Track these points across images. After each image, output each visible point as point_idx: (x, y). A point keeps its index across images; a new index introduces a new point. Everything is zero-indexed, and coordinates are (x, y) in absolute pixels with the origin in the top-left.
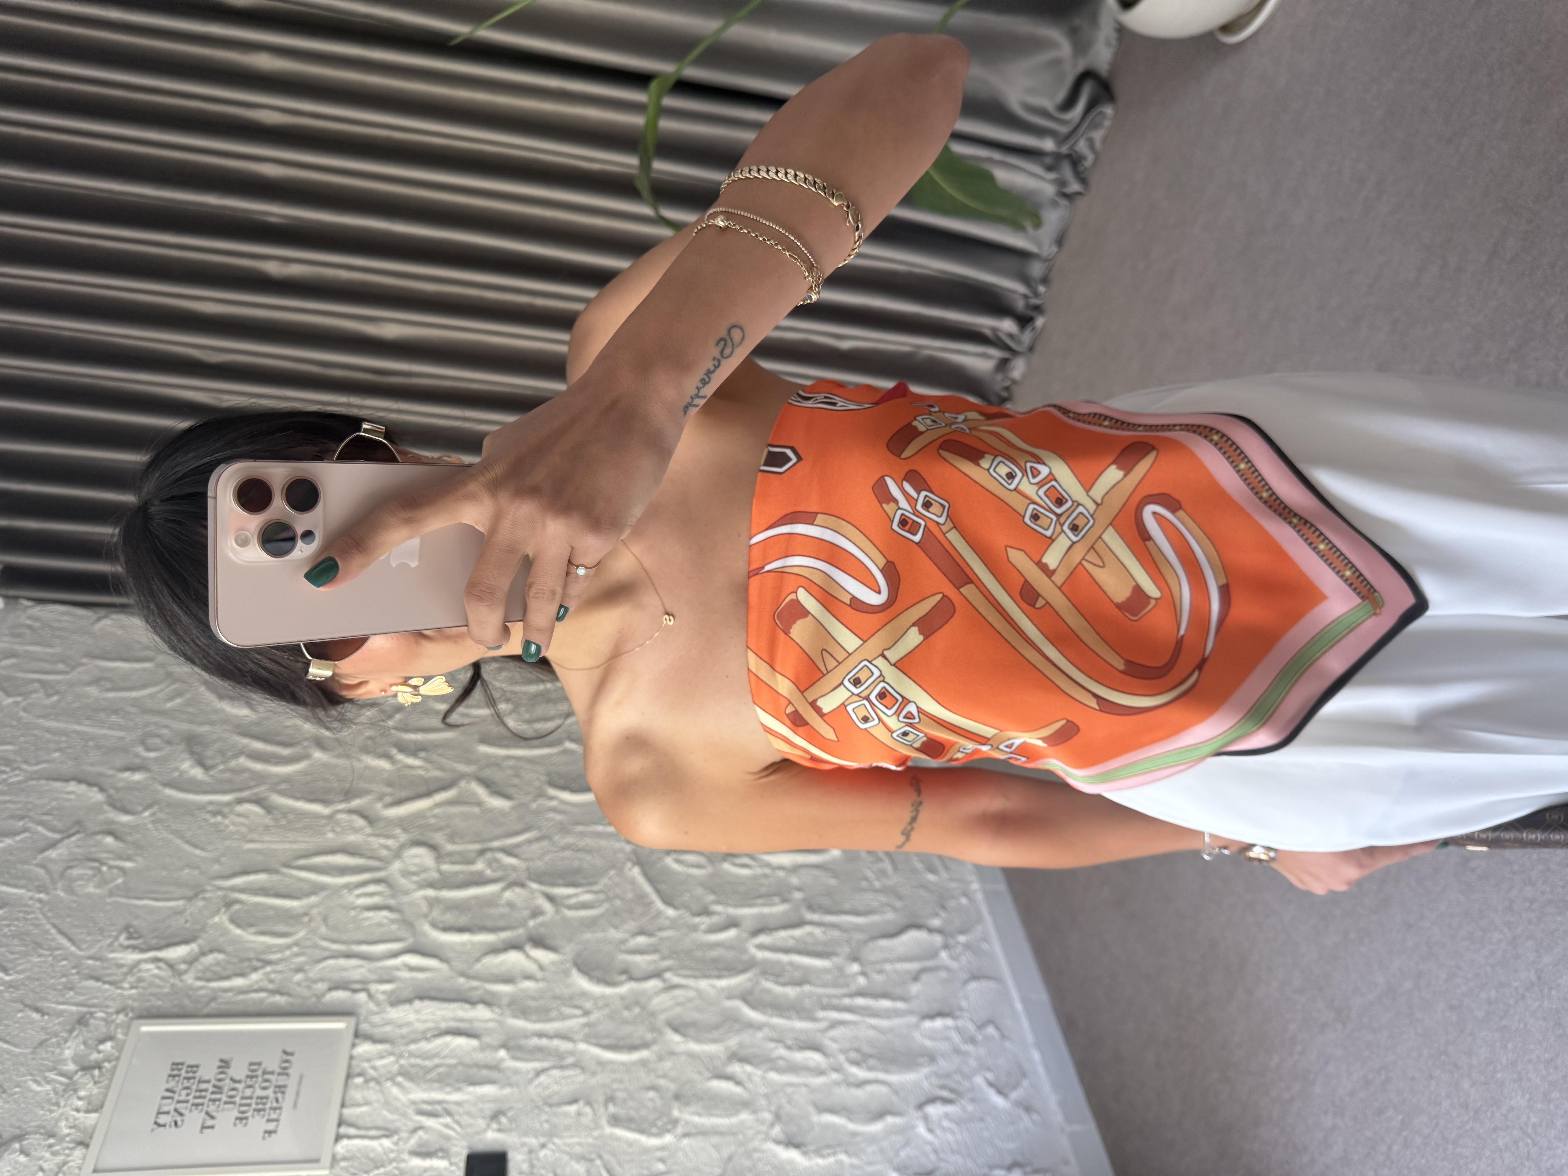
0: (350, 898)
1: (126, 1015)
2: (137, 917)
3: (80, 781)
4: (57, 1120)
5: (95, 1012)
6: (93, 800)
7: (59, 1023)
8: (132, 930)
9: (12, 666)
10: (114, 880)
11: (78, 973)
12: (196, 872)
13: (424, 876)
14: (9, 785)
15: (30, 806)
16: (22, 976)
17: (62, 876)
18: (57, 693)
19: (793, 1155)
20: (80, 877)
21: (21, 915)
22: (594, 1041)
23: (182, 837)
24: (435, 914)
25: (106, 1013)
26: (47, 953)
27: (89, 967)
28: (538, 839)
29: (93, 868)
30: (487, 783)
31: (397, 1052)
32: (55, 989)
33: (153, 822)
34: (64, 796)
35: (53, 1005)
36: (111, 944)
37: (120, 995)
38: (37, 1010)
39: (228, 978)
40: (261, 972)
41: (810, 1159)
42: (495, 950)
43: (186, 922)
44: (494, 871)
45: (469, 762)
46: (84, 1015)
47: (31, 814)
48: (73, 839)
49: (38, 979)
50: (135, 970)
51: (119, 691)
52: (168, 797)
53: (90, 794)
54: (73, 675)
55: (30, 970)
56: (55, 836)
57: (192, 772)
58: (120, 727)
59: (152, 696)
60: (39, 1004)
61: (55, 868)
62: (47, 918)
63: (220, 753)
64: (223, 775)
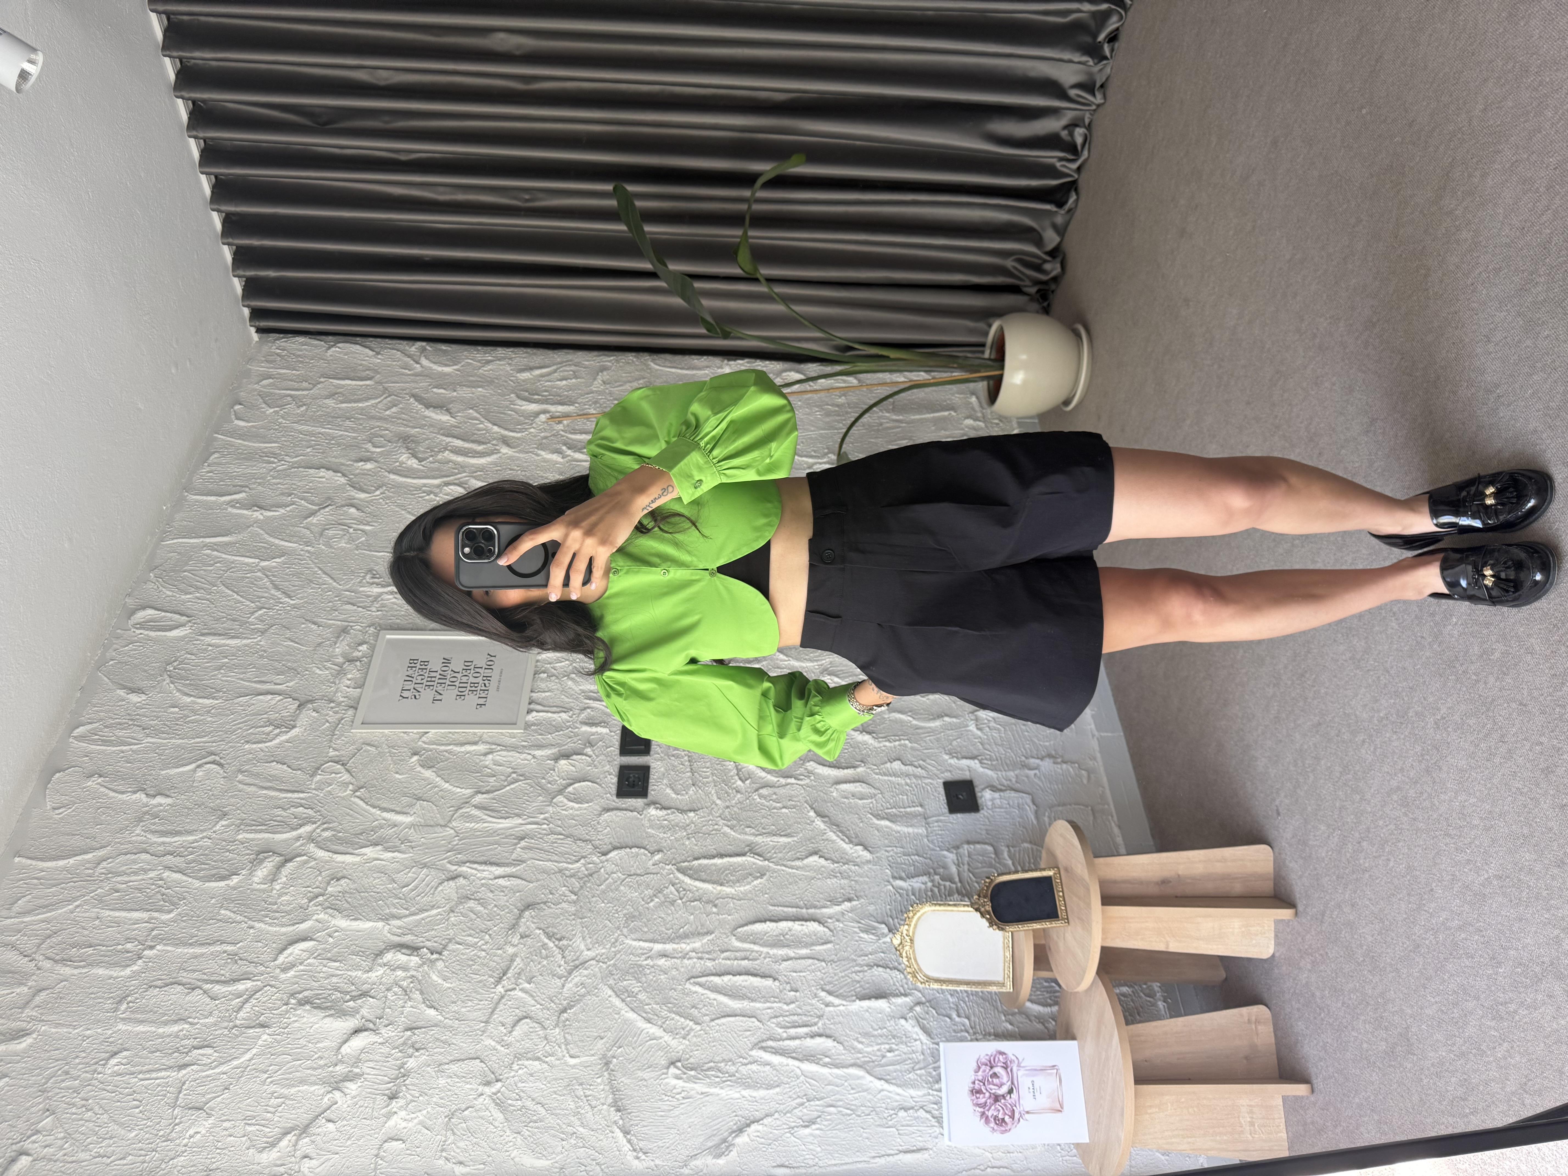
1: (375, 628)
2: (378, 564)
3: (328, 469)
4: (336, 692)
5: (354, 626)
6: (338, 483)
7: (330, 632)
8: (375, 572)
9: (270, 385)
11: (340, 600)
14: (278, 471)
15: (294, 487)
16: (302, 601)
18: (304, 405)
19: (867, 738)
20: (334, 536)
21: (296, 561)
25: (361, 626)
26: (317, 586)
27: (346, 596)
29: (343, 530)
32: (325, 610)
34: (317, 479)
35: (324, 620)
36: (361, 582)
37: (370, 615)
38: (314, 623)
41: (879, 742)
46: (346, 627)
47: (296, 492)
48: (327, 509)
49: (313, 604)
50: (379, 599)
51: (350, 402)
52: (393, 480)
53: (337, 478)
54: (314, 391)
55: (307, 597)
56: (314, 507)
57: (409, 462)
58: (353, 430)
59: (375, 406)
60: (315, 620)
61: (316, 530)
62: (315, 563)
63: (429, 448)
64: (432, 465)
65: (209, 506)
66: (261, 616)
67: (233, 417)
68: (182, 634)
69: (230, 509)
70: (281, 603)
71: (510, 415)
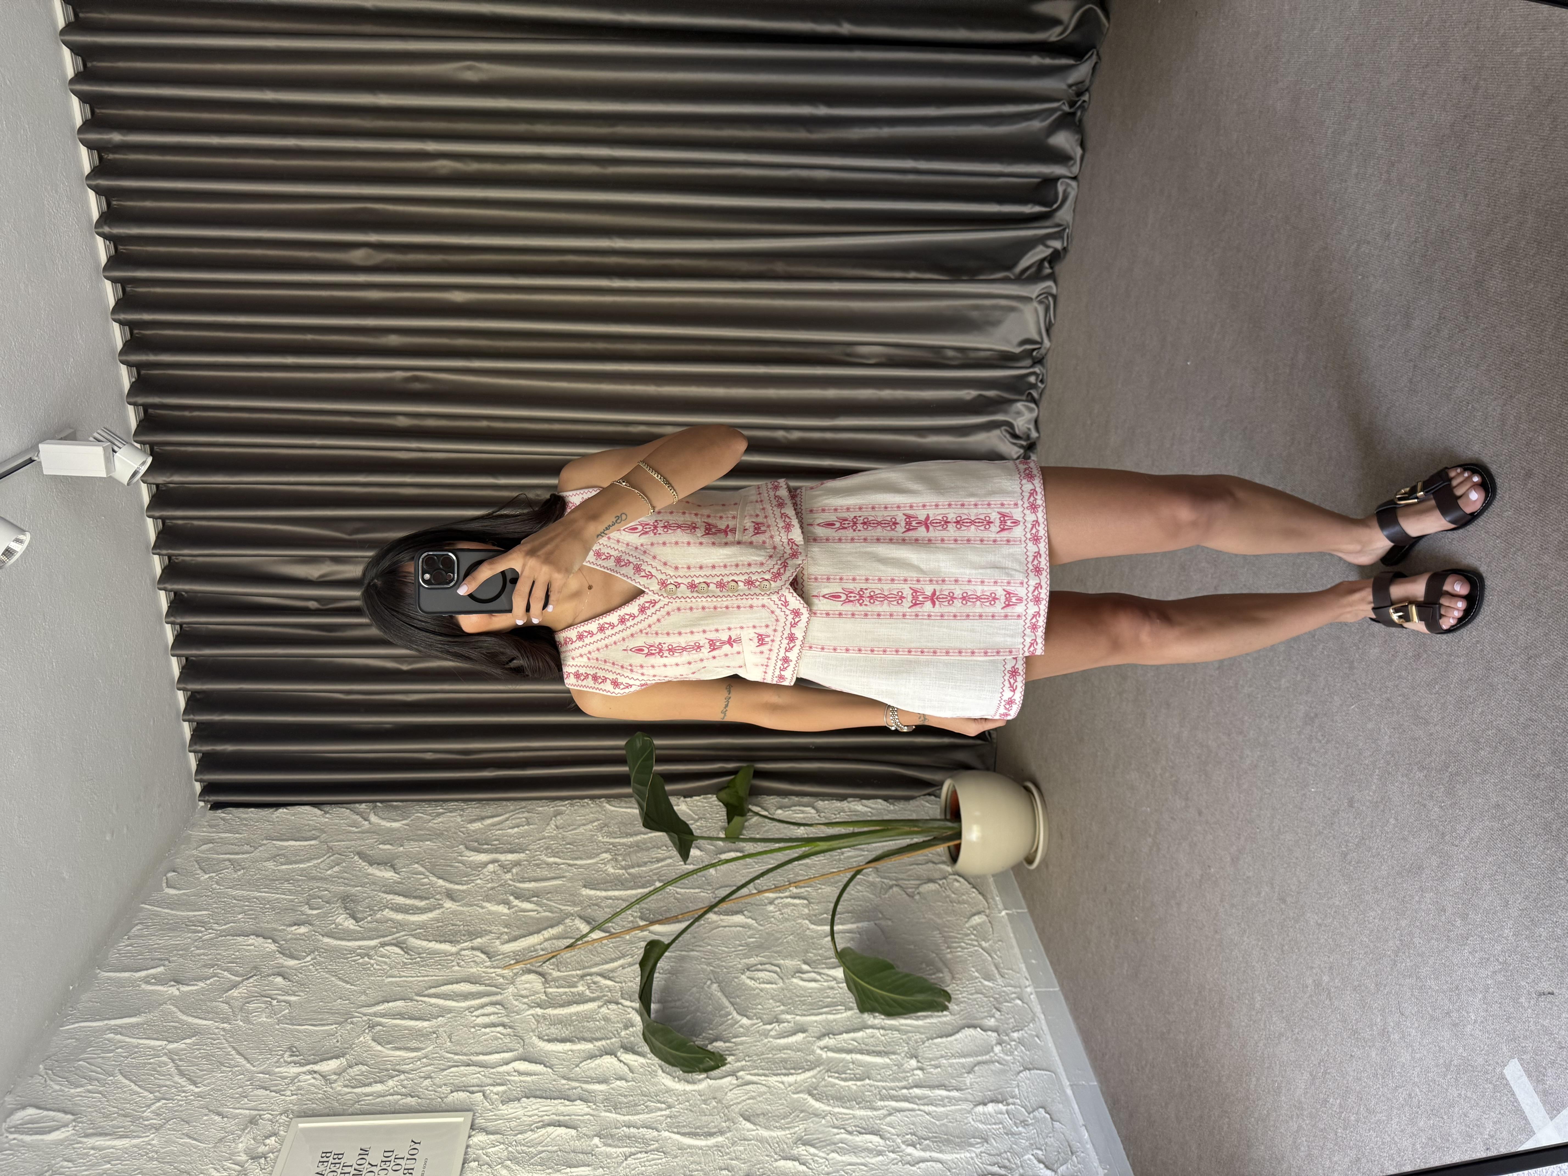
0: (470, 1018)
1: (288, 1116)
2: (299, 1039)
3: (258, 936)
5: (263, 1115)
6: (267, 950)
7: (235, 1124)
8: (294, 1049)
9: (209, 850)
10: (281, 1012)
11: (251, 1084)
12: (347, 1002)
13: (533, 998)
14: (203, 941)
15: (219, 957)
16: (208, 1088)
17: (241, 1009)
18: (242, 868)
20: (256, 1010)
21: (209, 1040)
22: (675, 1130)
23: (336, 976)
24: (541, 1028)
25: (272, 1115)
26: (228, 1069)
27: (260, 1079)
28: (630, 965)
29: (265, 1002)
30: (588, 920)
31: (507, 1141)
32: (233, 1098)
33: (313, 965)
34: (245, 947)
35: (231, 1110)
36: (278, 1061)
37: (283, 1100)
38: (219, 1114)
39: (370, 1084)
40: (395, 1079)
42: (592, 1057)
43: (337, 1042)
44: (592, 992)
45: (574, 904)
46: (255, 1117)
47: (219, 963)
48: (251, 980)
49: (220, 1090)
50: (296, 1081)
51: (291, 864)
52: (327, 944)
53: (266, 945)
54: (256, 854)
55: (214, 1083)
56: (237, 979)
57: (346, 924)
58: (291, 892)
59: (316, 866)
60: (220, 1109)
61: (236, 1003)
62: (229, 1042)
63: (368, 907)
64: (370, 925)
65: (120, 983)
66: (159, 1108)
67: (164, 885)
68: (62, 1136)
69: (143, 986)
70: (184, 1092)
71: (457, 867)
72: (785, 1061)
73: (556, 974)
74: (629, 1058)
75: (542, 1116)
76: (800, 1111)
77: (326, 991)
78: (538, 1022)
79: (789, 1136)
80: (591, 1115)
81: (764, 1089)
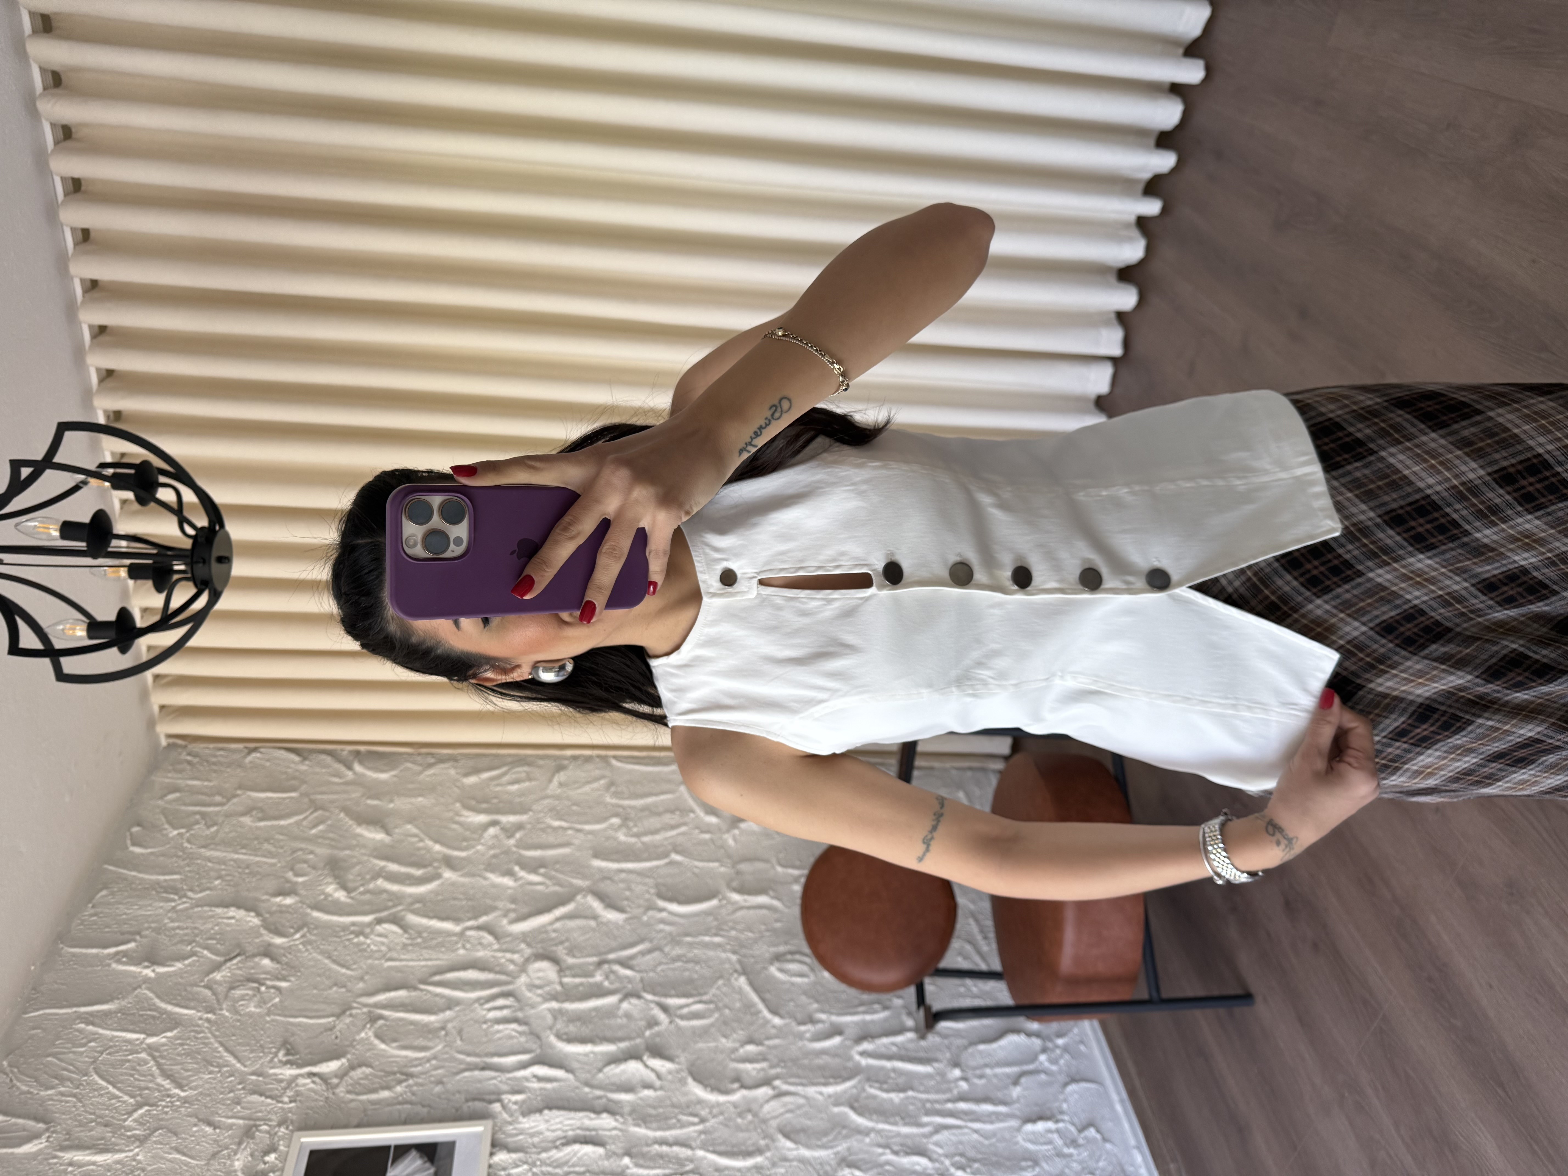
0: (481, 1012)
1: (287, 1128)
2: (293, 1034)
3: (239, 907)
5: (260, 1125)
6: (251, 924)
7: (229, 1136)
8: (289, 1047)
9: (176, 800)
10: (271, 999)
11: (243, 1088)
12: (343, 990)
13: (547, 989)
14: (177, 912)
15: (196, 931)
16: (196, 1092)
17: (226, 997)
18: (215, 824)
20: (242, 998)
21: (192, 1034)
22: (711, 1149)
23: (329, 957)
24: (559, 1025)
25: (270, 1126)
26: (216, 1069)
27: (252, 1082)
28: (650, 951)
29: (253, 989)
30: (601, 897)
31: (530, 1160)
32: (224, 1105)
33: (302, 943)
34: (225, 921)
35: (223, 1119)
36: (271, 1061)
37: (282, 1109)
38: (210, 1124)
39: (375, 1090)
40: (404, 1084)
42: (616, 1060)
43: (336, 1037)
44: (611, 983)
45: (584, 877)
46: (251, 1127)
47: (197, 939)
48: (235, 961)
49: (209, 1095)
50: (293, 1085)
51: (270, 820)
52: (316, 919)
53: (249, 919)
54: (229, 807)
55: (202, 1086)
56: (219, 959)
57: (336, 895)
58: (272, 855)
59: (298, 824)
60: (212, 1118)
61: (220, 989)
62: (215, 1037)
63: (359, 875)
64: (363, 897)
65: (87, 961)
66: (142, 1116)
67: (129, 842)
68: (35, 1149)
69: (114, 965)
70: (169, 1096)
71: (454, 830)
72: (822, 1068)
73: (571, 961)
74: (657, 1063)
75: (566, 1131)
76: (840, 1127)
77: (319, 975)
78: (555, 1018)
79: (832, 1156)
80: (620, 1130)
81: (801, 1101)
